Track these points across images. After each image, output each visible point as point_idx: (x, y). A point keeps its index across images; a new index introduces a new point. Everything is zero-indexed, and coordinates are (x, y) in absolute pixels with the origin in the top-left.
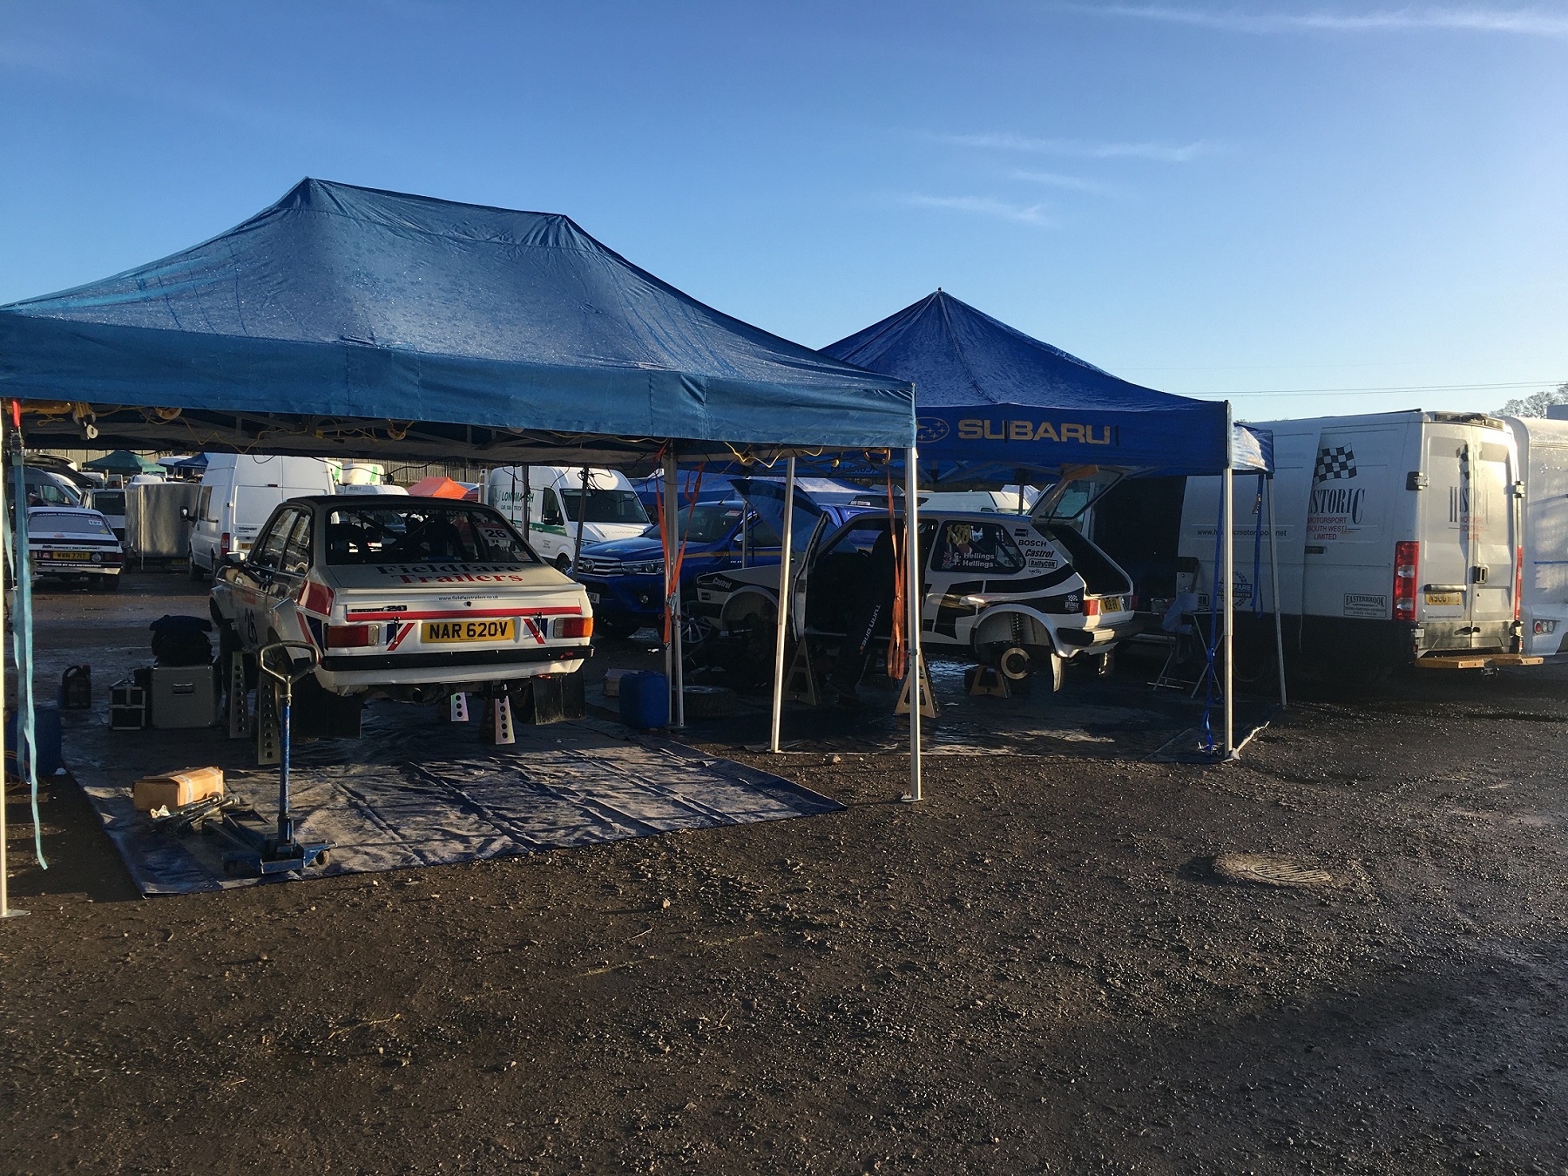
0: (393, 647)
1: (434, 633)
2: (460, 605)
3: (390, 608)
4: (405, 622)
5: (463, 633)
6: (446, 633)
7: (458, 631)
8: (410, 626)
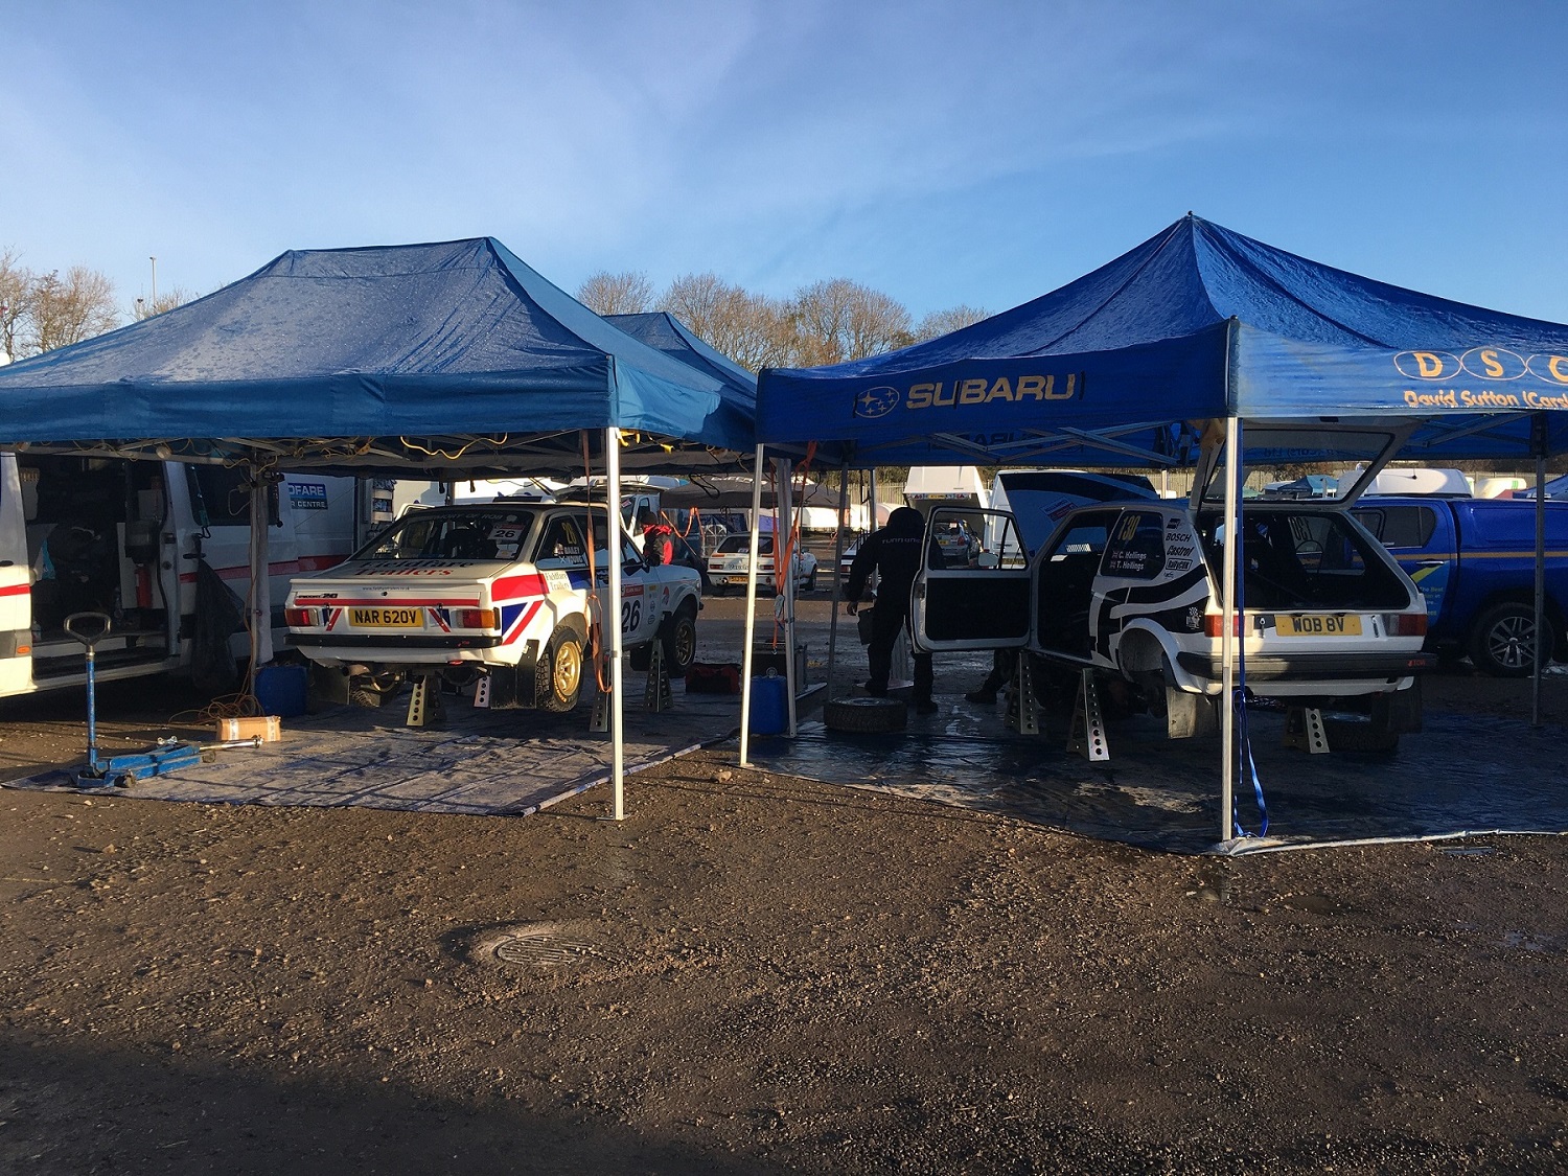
0: (330, 629)
1: (358, 617)
2: (377, 595)
3: (326, 595)
4: (335, 608)
5: (381, 618)
6: (367, 619)
7: (376, 617)
8: (339, 611)
